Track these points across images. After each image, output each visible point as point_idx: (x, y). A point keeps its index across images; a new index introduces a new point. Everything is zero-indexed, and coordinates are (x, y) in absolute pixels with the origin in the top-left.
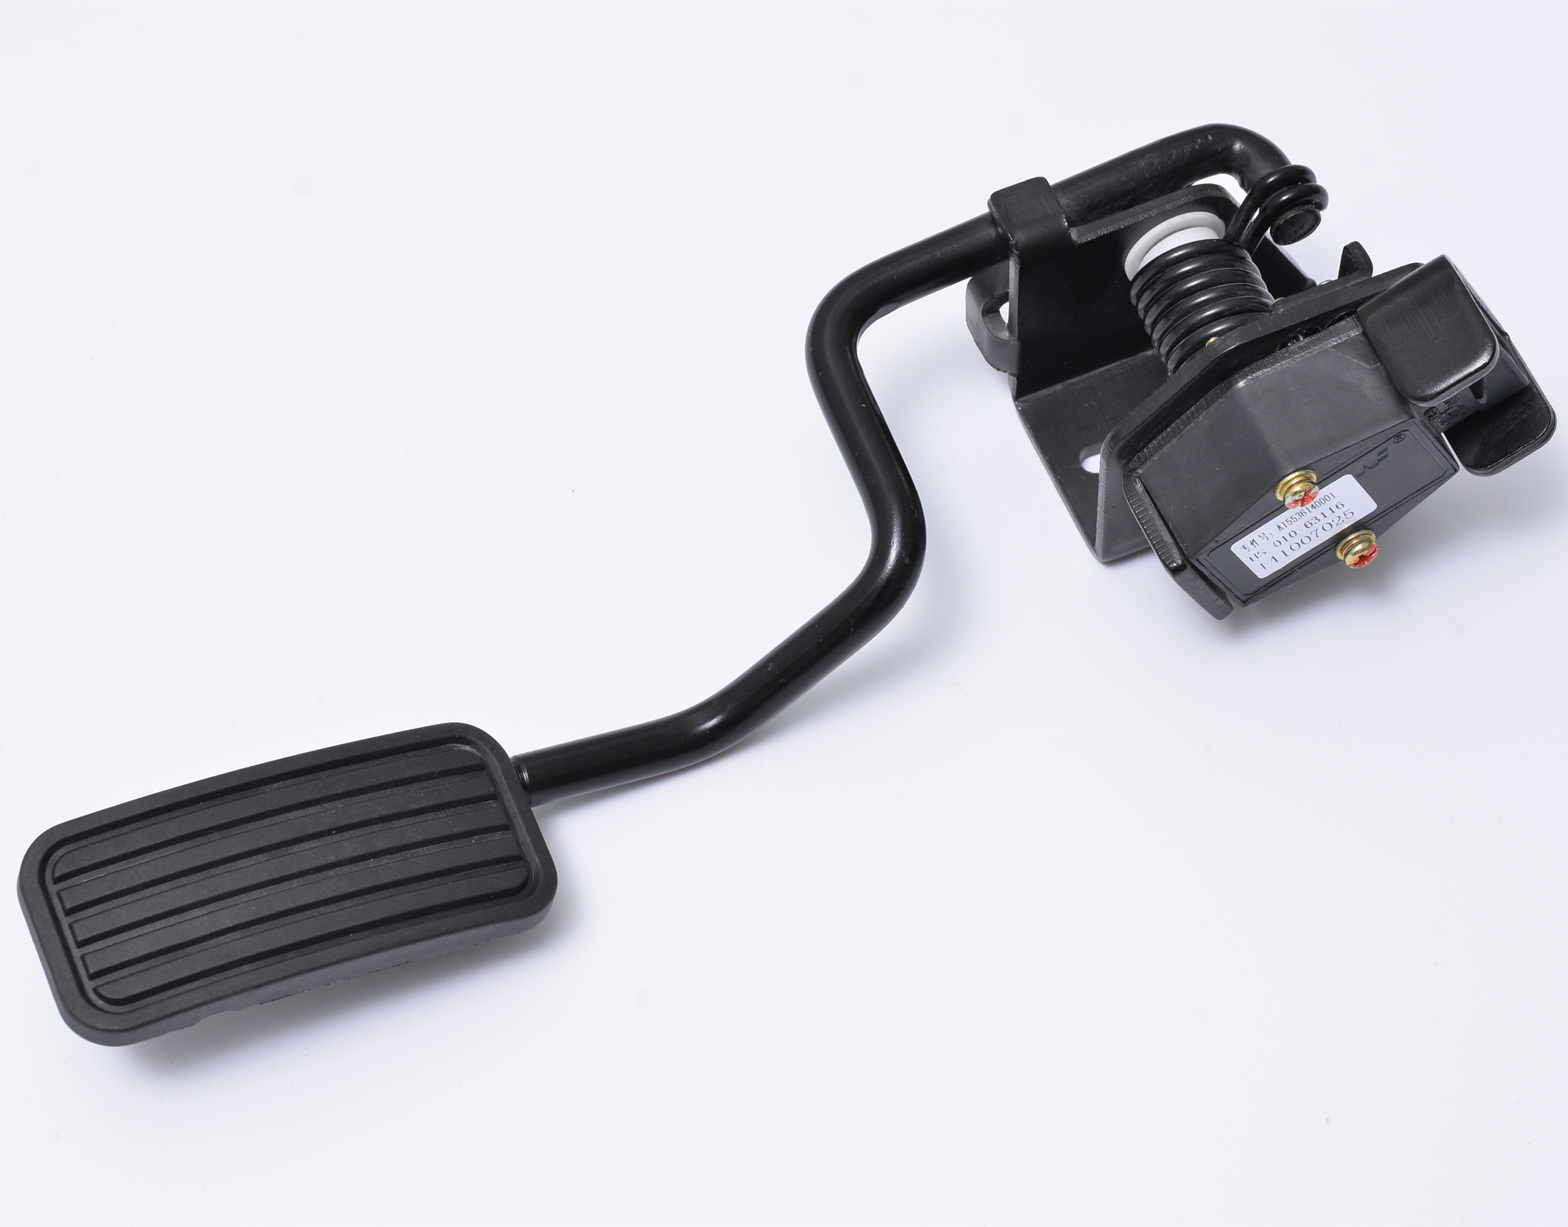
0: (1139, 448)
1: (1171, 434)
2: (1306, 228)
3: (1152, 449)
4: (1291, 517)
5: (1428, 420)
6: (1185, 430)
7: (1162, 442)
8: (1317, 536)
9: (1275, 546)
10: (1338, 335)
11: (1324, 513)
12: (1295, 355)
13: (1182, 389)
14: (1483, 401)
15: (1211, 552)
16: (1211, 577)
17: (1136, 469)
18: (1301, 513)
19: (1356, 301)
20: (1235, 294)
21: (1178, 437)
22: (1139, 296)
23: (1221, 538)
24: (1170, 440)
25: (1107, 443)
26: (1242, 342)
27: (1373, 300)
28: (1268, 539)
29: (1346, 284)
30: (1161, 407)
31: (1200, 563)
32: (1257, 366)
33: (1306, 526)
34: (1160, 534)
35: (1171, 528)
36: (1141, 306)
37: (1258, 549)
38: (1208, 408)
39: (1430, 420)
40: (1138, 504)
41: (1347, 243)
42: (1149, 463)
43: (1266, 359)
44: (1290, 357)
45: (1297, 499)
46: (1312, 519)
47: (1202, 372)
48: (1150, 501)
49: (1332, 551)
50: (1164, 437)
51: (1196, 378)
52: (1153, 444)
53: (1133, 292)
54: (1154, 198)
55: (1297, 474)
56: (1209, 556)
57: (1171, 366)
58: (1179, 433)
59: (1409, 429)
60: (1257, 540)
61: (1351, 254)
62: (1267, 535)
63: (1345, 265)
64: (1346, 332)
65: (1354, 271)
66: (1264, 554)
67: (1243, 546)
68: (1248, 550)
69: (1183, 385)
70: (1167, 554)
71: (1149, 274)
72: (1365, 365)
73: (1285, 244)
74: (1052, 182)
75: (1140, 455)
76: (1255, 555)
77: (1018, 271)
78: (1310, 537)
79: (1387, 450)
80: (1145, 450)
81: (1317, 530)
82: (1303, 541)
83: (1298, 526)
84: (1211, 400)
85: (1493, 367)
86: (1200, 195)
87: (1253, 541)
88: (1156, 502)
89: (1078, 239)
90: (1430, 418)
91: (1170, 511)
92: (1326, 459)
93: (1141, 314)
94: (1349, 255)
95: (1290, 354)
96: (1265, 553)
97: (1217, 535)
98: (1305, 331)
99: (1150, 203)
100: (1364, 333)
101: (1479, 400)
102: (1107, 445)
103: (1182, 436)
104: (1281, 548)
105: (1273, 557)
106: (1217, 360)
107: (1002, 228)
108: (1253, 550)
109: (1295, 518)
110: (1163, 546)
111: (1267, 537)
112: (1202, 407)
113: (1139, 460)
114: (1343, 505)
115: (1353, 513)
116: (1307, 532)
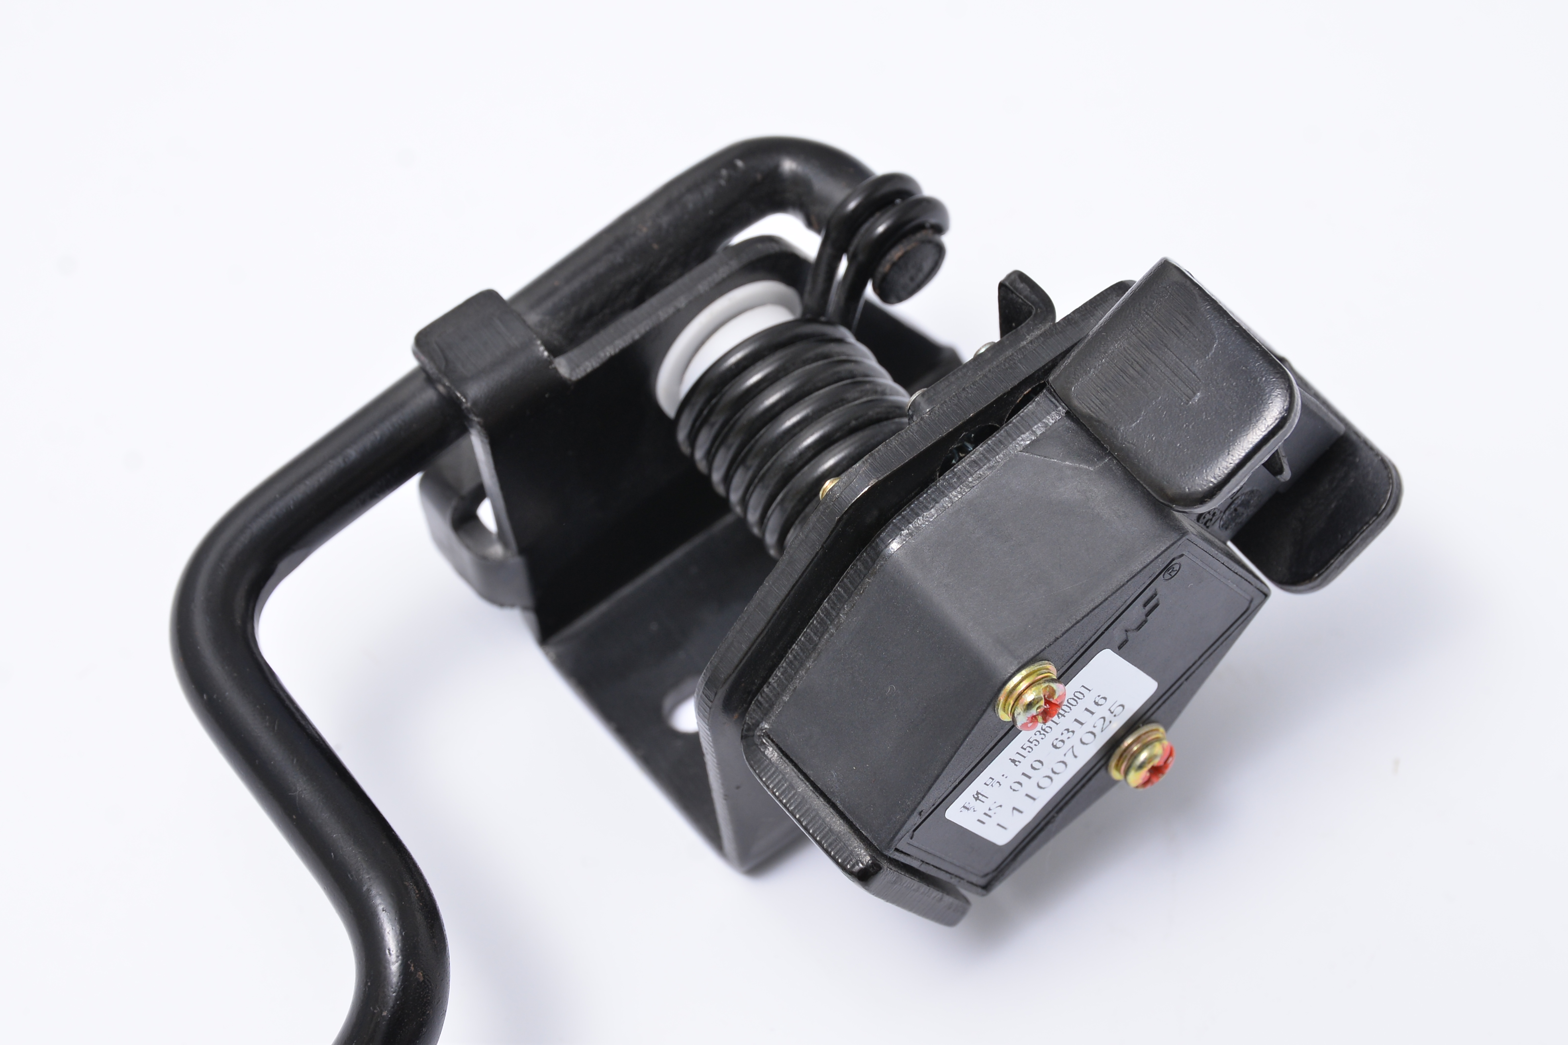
0: (754, 688)
1: (801, 654)
2: (927, 266)
3: (775, 685)
4: (1029, 741)
5: (1205, 527)
6: (823, 641)
7: (789, 670)
8: (1076, 757)
9: (1014, 790)
10: (1029, 428)
11: (1078, 719)
12: (967, 478)
13: (800, 577)
14: (1287, 475)
15: (914, 831)
16: (924, 868)
17: (757, 724)
18: (1044, 730)
19: (1044, 367)
20: (843, 401)
21: (813, 655)
22: (693, 438)
23: (926, 806)
24: (802, 664)
25: (701, 692)
26: (878, 478)
27: (1071, 358)
28: (1000, 785)
29: (1019, 343)
30: (774, 615)
31: (902, 852)
32: (912, 510)
33: (1055, 747)
34: (824, 821)
35: (841, 807)
36: (699, 454)
37: (988, 803)
38: (849, 598)
39: (1208, 527)
40: (777, 780)
41: (1002, 277)
42: (777, 710)
43: (922, 495)
44: (962, 483)
45: (1035, 714)
46: (1062, 734)
47: (825, 543)
48: (796, 770)
49: (1102, 772)
50: (791, 662)
51: (818, 555)
52: (777, 676)
53: (682, 435)
54: (676, 278)
55: (1024, 673)
56: (913, 839)
57: (770, 539)
58: (814, 648)
59: (1184, 553)
60: (984, 790)
61: (1012, 292)
62: (996, 779)
63: (1007, 311)
64: (1040, 421)
65: (1026, 319)
66: (999, 807)
67: (964, 807)
68: (972, 809)
69: (800, 572)
70: (844, 852)
71: (699, 401)
72: (1086, 467)
73: (900, 299)
74: (506, 293)
75: (760, 698)
76: (985, 814)
77: (488, 447)
78: (1065, 761)
79: (1156, 595)
80: (766, 689)
81: (1073, 747)
82: (1055, 770)
83: (1044, 750)
84: (851, 583)
85: (1296, 421)
86: (745, 258)
87: (978, 793)
88: (805, 770)
89: (571, 374)
90: (1208, 525)
91: (831, 779)
92: (1065, 636)
93: (702, 466)
94: (1011, 295)
95: (959, 478)
96: (1001, 806)
97: (919, 803)
98: (973, 435)
99: (670, 290)
100: (1071, 414)
101: (1279, 477)
102: (701, 696)
103: (819, 654)
104: (1023, 791)
105: (1014, 808)
106: (845, 516)
107: (444, 385)
108: (981, 807)
109: (1036, 740)
110: (835, 840)
111: (998, 782)
112: (839, 597)
113: (760, 709)
114: (1105, 698)
115: (1123, 706)
116: (1058, 755)
